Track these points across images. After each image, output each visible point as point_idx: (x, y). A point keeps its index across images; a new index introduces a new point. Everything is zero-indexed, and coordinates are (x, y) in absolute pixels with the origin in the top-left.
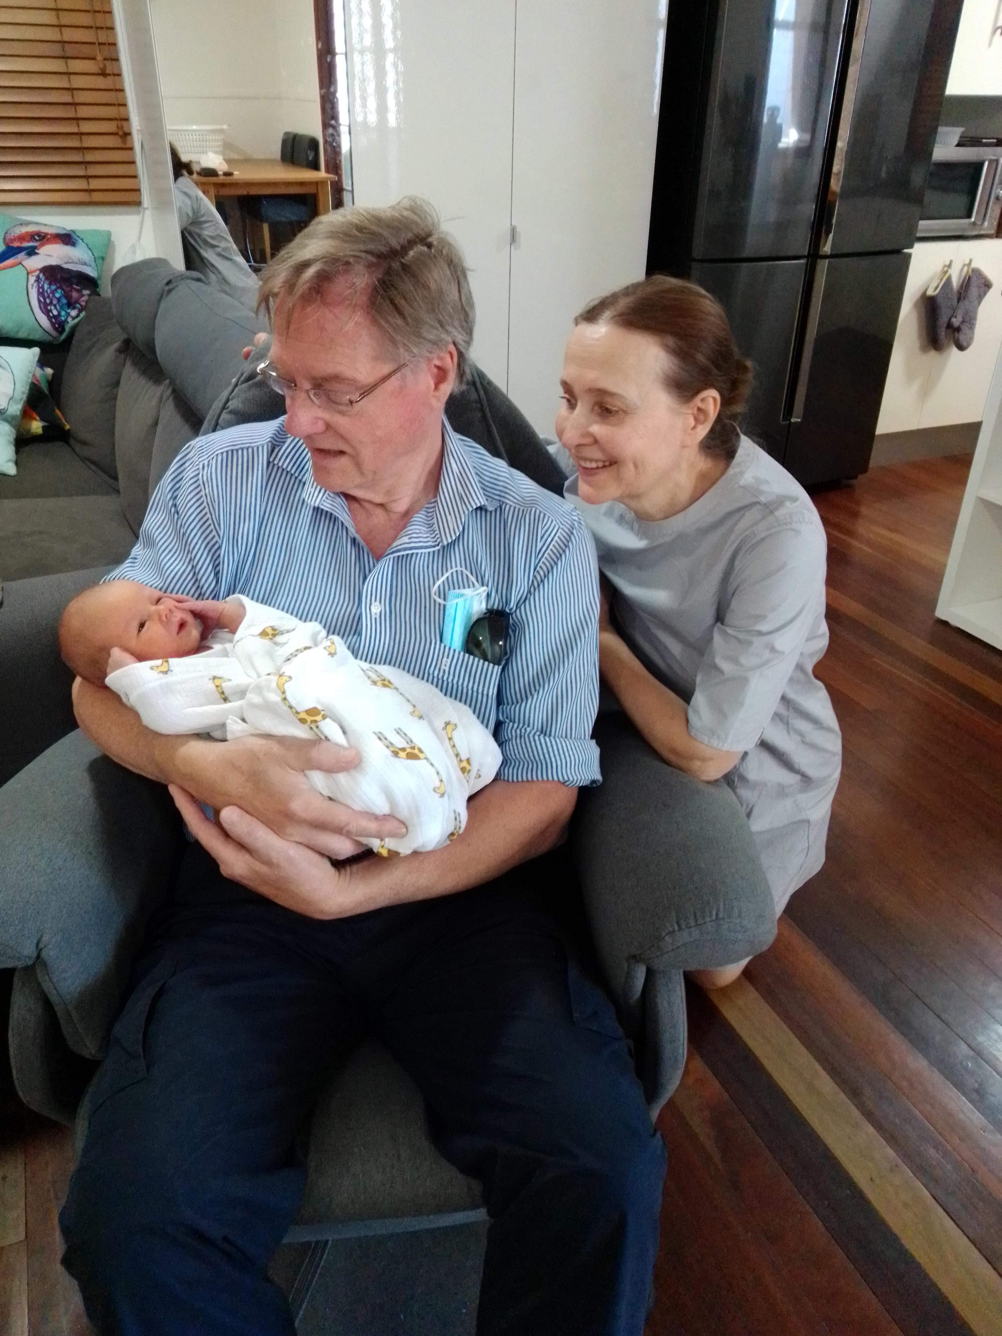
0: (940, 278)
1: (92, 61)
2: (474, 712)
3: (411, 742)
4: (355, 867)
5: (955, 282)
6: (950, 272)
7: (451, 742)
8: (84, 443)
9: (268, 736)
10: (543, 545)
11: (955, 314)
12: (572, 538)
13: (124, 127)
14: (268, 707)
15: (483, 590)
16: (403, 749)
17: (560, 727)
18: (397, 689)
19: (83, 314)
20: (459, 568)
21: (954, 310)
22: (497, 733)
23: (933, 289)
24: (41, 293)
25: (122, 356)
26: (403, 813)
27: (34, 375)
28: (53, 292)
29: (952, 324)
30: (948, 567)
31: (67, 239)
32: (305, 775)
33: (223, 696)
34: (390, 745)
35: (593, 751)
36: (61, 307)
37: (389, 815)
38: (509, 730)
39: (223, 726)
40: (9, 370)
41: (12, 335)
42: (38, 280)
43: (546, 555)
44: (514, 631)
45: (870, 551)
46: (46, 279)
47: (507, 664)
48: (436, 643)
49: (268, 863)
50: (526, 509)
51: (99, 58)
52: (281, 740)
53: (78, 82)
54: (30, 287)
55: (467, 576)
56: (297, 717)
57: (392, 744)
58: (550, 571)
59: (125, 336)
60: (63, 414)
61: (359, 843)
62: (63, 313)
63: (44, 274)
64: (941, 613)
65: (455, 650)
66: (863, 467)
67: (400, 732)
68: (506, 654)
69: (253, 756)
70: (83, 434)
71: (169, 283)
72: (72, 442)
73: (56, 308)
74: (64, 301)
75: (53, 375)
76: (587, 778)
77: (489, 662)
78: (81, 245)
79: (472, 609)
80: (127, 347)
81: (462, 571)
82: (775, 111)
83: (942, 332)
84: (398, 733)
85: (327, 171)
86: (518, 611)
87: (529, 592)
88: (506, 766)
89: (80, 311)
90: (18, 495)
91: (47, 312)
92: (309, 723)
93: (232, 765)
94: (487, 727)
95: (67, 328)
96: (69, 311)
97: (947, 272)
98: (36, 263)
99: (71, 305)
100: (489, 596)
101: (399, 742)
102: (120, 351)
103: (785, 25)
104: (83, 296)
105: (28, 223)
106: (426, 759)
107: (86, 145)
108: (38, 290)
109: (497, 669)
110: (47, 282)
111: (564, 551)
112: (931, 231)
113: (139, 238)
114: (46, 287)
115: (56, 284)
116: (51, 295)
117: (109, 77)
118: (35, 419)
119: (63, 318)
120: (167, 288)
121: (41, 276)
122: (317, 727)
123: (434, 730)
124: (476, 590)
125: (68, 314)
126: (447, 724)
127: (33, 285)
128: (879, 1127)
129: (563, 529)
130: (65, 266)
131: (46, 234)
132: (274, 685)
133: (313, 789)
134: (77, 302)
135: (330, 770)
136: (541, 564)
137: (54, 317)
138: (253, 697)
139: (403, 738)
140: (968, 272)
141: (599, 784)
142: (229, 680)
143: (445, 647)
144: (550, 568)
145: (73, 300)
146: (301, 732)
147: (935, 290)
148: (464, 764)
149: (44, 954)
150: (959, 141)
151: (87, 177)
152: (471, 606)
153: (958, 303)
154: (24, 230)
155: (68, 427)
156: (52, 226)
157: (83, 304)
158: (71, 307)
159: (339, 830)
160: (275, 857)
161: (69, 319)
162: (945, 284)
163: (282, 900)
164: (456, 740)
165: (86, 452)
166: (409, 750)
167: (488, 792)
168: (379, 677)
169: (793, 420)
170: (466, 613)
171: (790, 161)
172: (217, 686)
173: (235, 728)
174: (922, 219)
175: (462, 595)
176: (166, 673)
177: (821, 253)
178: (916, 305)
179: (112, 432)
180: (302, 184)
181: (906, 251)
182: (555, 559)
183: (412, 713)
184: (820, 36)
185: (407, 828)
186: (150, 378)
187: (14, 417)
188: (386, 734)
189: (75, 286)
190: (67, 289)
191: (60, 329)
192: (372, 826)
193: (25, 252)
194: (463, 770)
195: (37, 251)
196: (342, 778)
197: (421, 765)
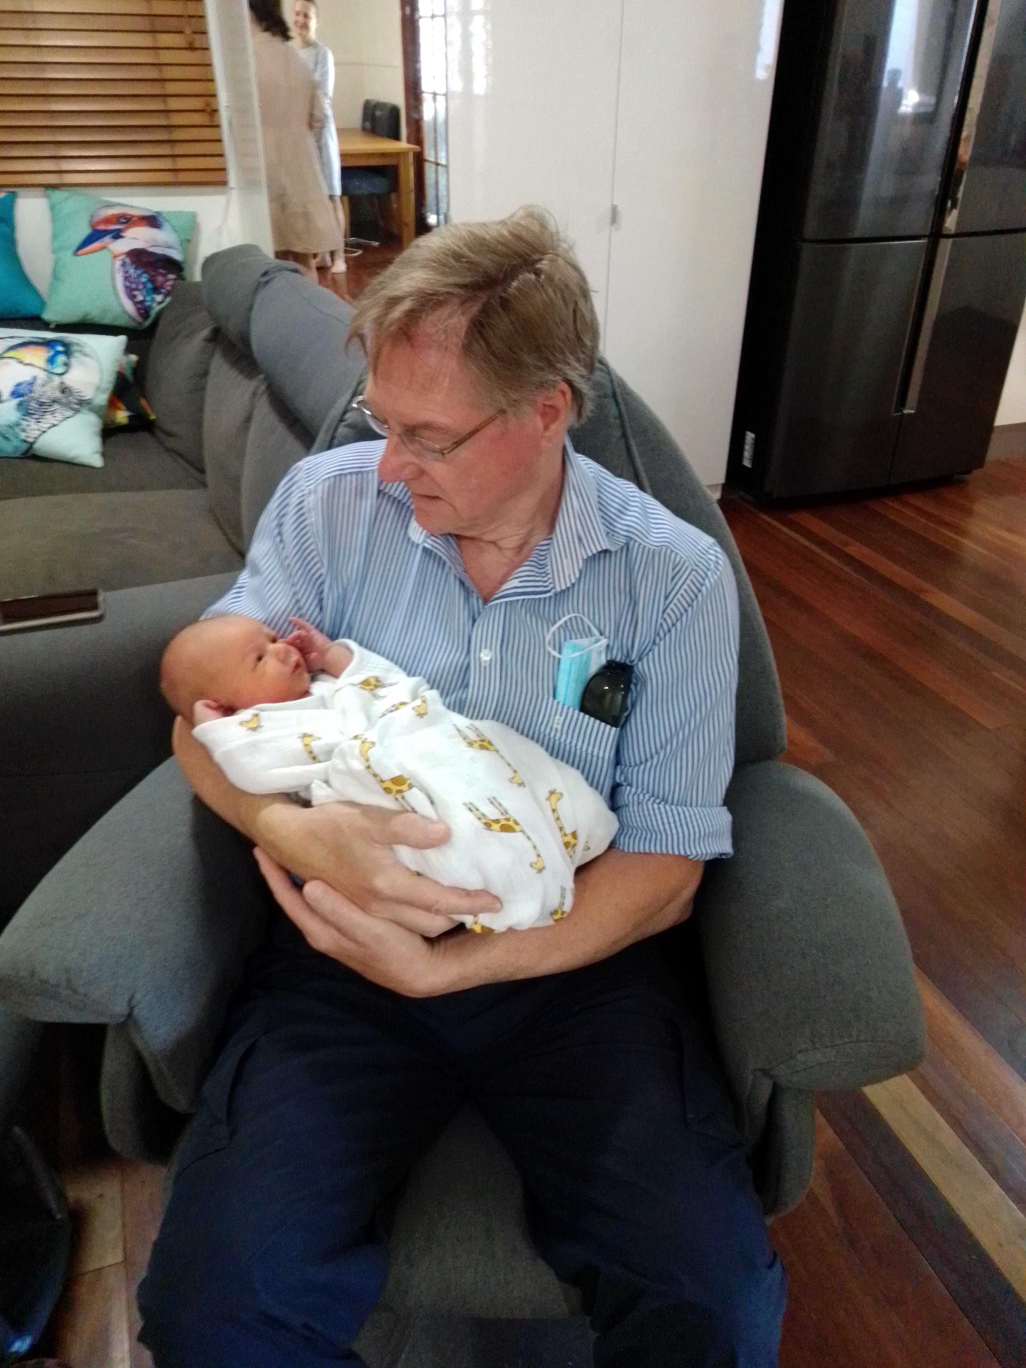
1: (181, 36)
2: (587, 777)
3: (506, 813)
4: (447, 945)
7: (555, 814)
8: (170, 434)
9: (352, 804)
12: (707, 580)
13: (211, 104)
14: (352, 774)
16: (497, 821)
18: (497, 751)
19: (168, 300)
20: (577, 614)
22: (613, 800)
24: (127, 278)
25: (210, 345)
26: (497, 889)
27: (120, 365)
28: (139, 276)
31: (152, 221)
32: (390, 848)
33: (312, 756)
34: (481, 817)
35: (724, 819)
36: (147, 292)
37: (482, 890)
38: (627, 795)
40: (96, 360)
41: (98, 320)
42: (124, 265)
43: (675, 600)
44: (636, 686)
45: (987, 553)
46: (133, 263)
47: (625, 725)
48: (548, 699)
50: (655, 548)
51: (188, 31)
53: (166, 57)
54: (115, 271)
55: (586, 624)
56: (381, 786)
57: (484, 815)
58: (679, 618)
59: (214, 325)
60: (148, 402)
61: (450, 920)
62: (148, 299)
63: (130, 258)
65: (568, 709)
67: (494, 801)
69: (337, 828)
70: (168, 424)
71: (265, 274)
72: (158, 432)
73: (141, 293)
74: (150, 286)
75: (138, 362)
76: (714, 851)
77: (606, 723)
78: (166, 226)
79: (590, 661)
80: (216, 336)
81: (580, 618)
84: (492, 803)
85: (409, 141)
86: (640, 663)
87: (654, 642)
88: (621, 833)
89: (166, 296)
90: (108, 488)
91: (132, 297)
92: (394, 793)
95: (153, 313)
96: (155, 296)
98: (122, 246)
99: (156, 290)
100: (609, 648)
101: (492, 813)
102: (209, 339)
104: (168, 280)
105: (114, 205)
106: (522, 831)
107: (172, 122)
108: (124, 274)
109: (615, 732)
110: (133, 267)
111: (697, 594)
113: (225, 220)
114: (132, 271)
115: (141, 268)
116: (136, 280)
117: (198, 52)
118: (119, 409)
119: (148, 304)
120: (263, 280)
121: (128, 260)
122: (403, 798)
123: (536, 798)
125: (153, 300)
126: (552, 793)
127: (118, 270)
130: (151, 250)
131: (133, 216)
132: (357, 752)
133: (398, 863)
134: (163, 286)
135: (419, 845)
136: (669, 610)
137: (139, 302)
139: (496, 808)
142: (319, 739)
143: (558, 704)
144: (679, 616)
145: (158, 285)
146: (387, 802)
148: (569, 839)
149: (136, 1011)
151: (174, 156)
152: (589, 659)
154: (110, 212)
155: (153, 417)
156: (138, 208)
157: (169, 288)
158: (157, 292)
159: (430, 907)
161: (154, 305)
164: (560, 812)
165: (173, 443)
166: (503, 822)
168: (478, 736)
169: (905, 412)
170: (583, 666)
172: (306, 745)
173: (319, 793)
175: (578, 647)
176: (254, 729)
179: (200, 425)
180: (383, 155)
183: (511, 780)
185: (500, 902)
186: (242, 371)
187: (100, 407)
188: (478, 804)
189: (161, 271)
190: (153, 273)
191: (144, 315)
192: (464, 903)
193: (111, 235)
194: (567, 845)
195: (123, 234)
196: (431, 854)
197: (516, 838)
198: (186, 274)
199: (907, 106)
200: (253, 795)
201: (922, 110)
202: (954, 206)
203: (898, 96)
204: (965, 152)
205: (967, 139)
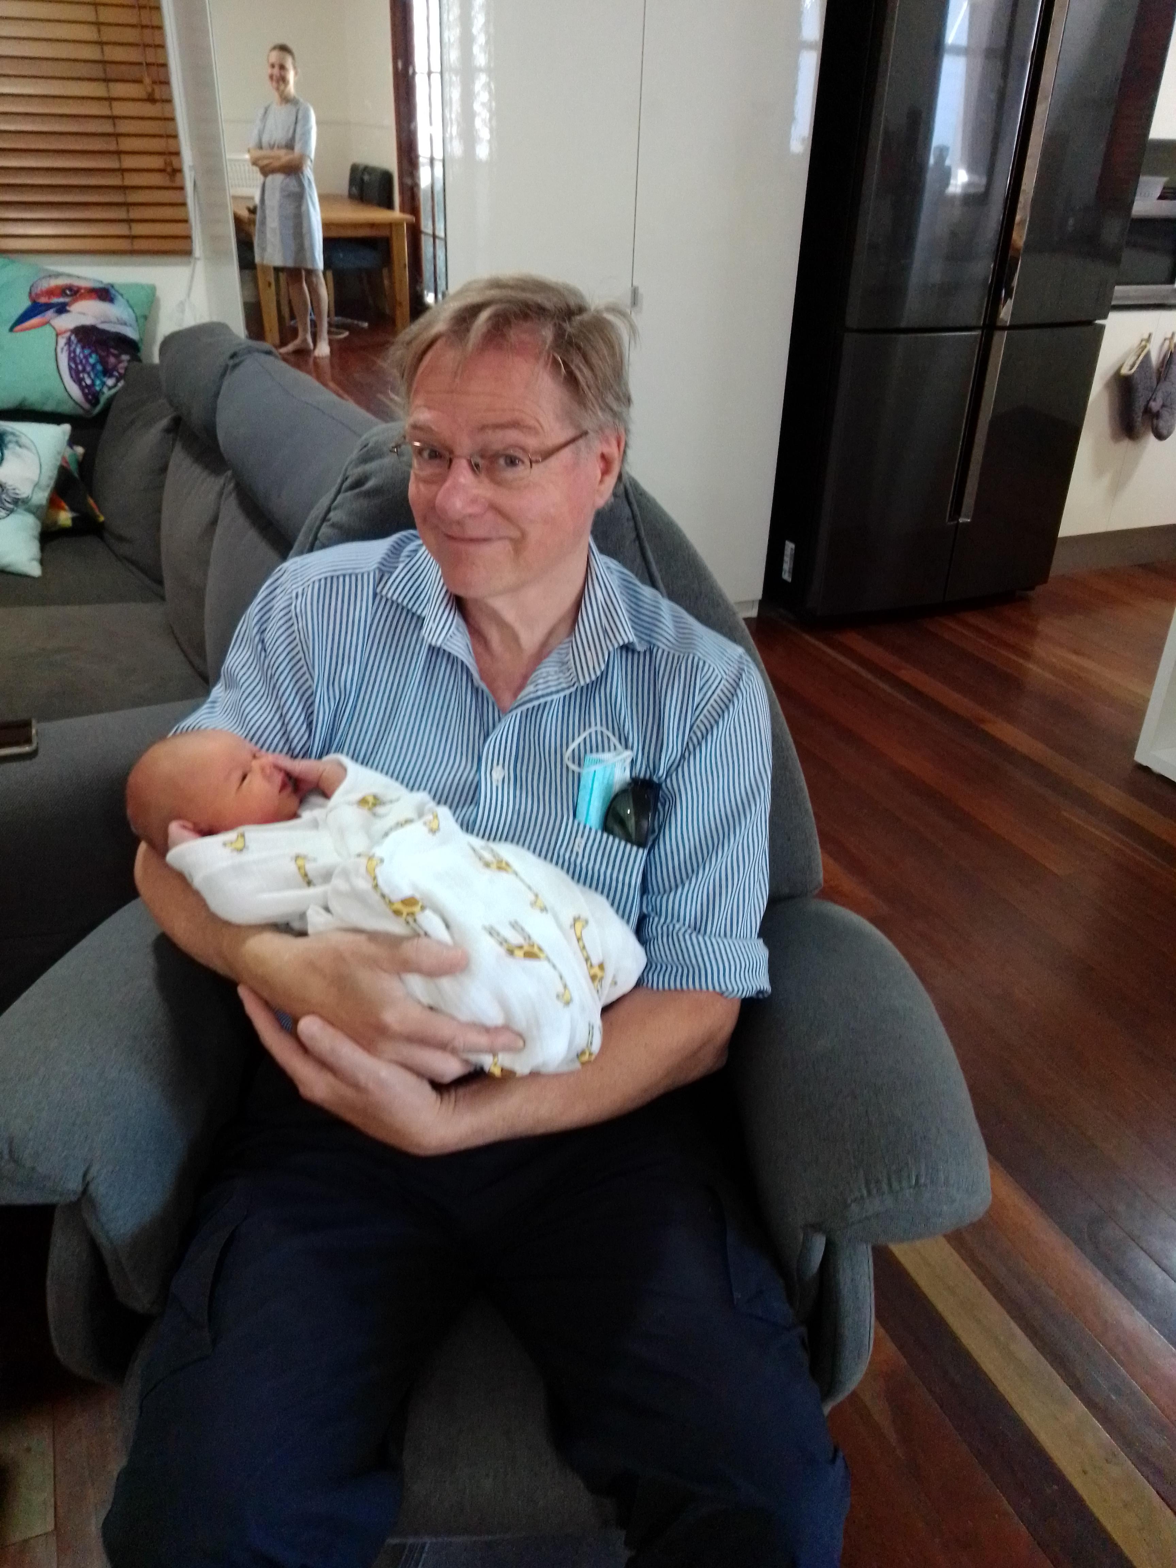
0: (1138, 353)
1: (139, 85)
2: (612, 904)
3: (529, 938)
4: (461, 1091)
5: (1155, 359)
6: (1149, 347)
7: (581, 942)
8: (121, 539)
9: (355, 930)
10: (702, 700)
11: (1153, 397)
12: (738, 691)
13: (174, 163)
14: (356, 896)
15: (628, 755)
16: (521, 947)
17: (719, 921)
18: (516, 873)
19: (121, 384)
20: (599, 728)
21: (1154, 391)
22: (641, 931)
23: (1128, 368)
24: (72, 359)
25: (170, 437)
26: (521, 1023)
27: (64, 458)
28: (86, 357)
29: (1151, 409)
30: (1151, 704)
31: (104, 294)
32: (400, 978)
33: (307, 879)
34: (503, 942)
35: (760, 952)
36: (96, 375)
37: (502, 1027)
38: (655, 926)
39: (303, 916)
40: (35, 451)
41: (38, 407)
42: (69, 342)
43: (705, 711)
44: (664, 806)
45: (1053, 678)
46: (79, 341)
47: (653, 846)
48: (568, 819)
49: (356, 1086)
50: (682, 656)
51: (147, 81)
52: (373, 936)
53: (120, 109)
54: (59, 350)
55: (608, 738)
56: (390, 908)
57: (505, 940)
58: (709, 730)
59: (174, 414)
60: (96, 502)
61: (466, 1062)
62: (98, 382)
63: (76, 335)
64: (1141, 756)
65: (590, 829)
66: (1042, 575)
67: (515, 926)
68: (654, 831)
69: (339, 957)
70: (118, 527)
71: (233, 356)
72: (106, 535)
73: (89, 376)
74: (99, 367)
75: (85, 455)
76: (750, 988)
77: (633, 844)
78: (120, 300)
79: (613, 777)
80: (177, 427)
81: (602, 733)
82: (943, 152)
83: (1139, 419)
84: (513, 927)
85: (402, 210)
86: (668, 780)
87: (683, 756)
88: (650, 969)
89: (118, 380)
90: (44, 601)
91: (79, 381)
92: (404, 916)
93: (312, 966)
94: (628, 922)
95: (103, 400)
96: (105, 379)
97: (1145, 347)
98: (67, 322)
99: (107, 372)
100: (633, 763)
101: (515, 938)
102: (168, 430)
103: (957, 50)
104: (121, 362)
105: (58, 275)
106: (548, 959)
107: (127, 182)
108: (69, 354)
109: (642, 853)
110: (79, 346)
111: (727, 707)
112: (1128, 298)
113: (189, 295)
114: (78, 350)
115: (89, 348)
116: (84, 361)
117: (158, 104)
118: (63, 509)
119: (98, 388)
120: (231, 363)
121: (73, 338)
122: (415, 920)
123: (560, 926)
124: (619, 754)
125: (104, 384)
126: (576, 920)
127: (62, 349)
128: (1090, 1404)
129: (727, 681)
130: (102, 326)
131: (80, 288)
132: (363, 870)
133: (410, 995)
134: (115, 368)
135: (432, 973)
136: (698, 722)
137: (87, 386)
138: (338, 883)
139: (520, 933)
140: (1169, 347)
141: (766, 996)
142: (315, 860)
143: (579, 825)
144: (709, 727)
145: (110, 367)
146: (396, 927)
147: (1131, 369)
148: (596, 970)
149: (92, 1187)
150: (1162, 193)
151: (129, 221)
152: (612, 774)
153: (1158, 383)
154: (54, 283)
155: (102, 519)
156: (85, 279)
157: (122, 371)
158: (108, 375)
159: (443, 1046)
160: (362, 1078)
161: (105, 390)
162: (1142, 362)
163: (373, 1131)
164: (586, 941)
165: (124, 549)
166: (526, 948)
167: (626, 1003)
168: (494, 857)
169: (961, 520)
170: (606, 781)
171: (957, 212)
172: (299, 868)
173: (316, 920)
174: (1119, 284)
175: (600, 761)
176: (240, 850)
177: (999, 324)
178: (1108, 385)
179: (157, 526)
180: (372, 225)
181: (1098, 322)
182: (716, 717)
183: (533, 904)
184: (999, 65)
185: (524, 1042)
186: (206, 466)
187: (39, 507)
188: (499, 928)
189: (112, 350)
190: (103, 354)
191: (93, 401)
192: (483, 1040)
193: (54, 309)
194: (593, 978)
195: (68, 308)
196: (445, 983)
197: (539, 966)
198: (143, 354)
199: (956, 186)
200: (239, 927)
201: (972, 190)
202: (1009, 295)
203: (946, 176)
204: (1019, 237)
205: (1022, 222)
